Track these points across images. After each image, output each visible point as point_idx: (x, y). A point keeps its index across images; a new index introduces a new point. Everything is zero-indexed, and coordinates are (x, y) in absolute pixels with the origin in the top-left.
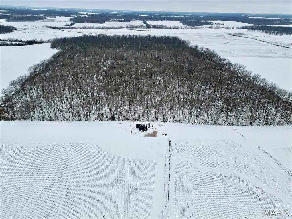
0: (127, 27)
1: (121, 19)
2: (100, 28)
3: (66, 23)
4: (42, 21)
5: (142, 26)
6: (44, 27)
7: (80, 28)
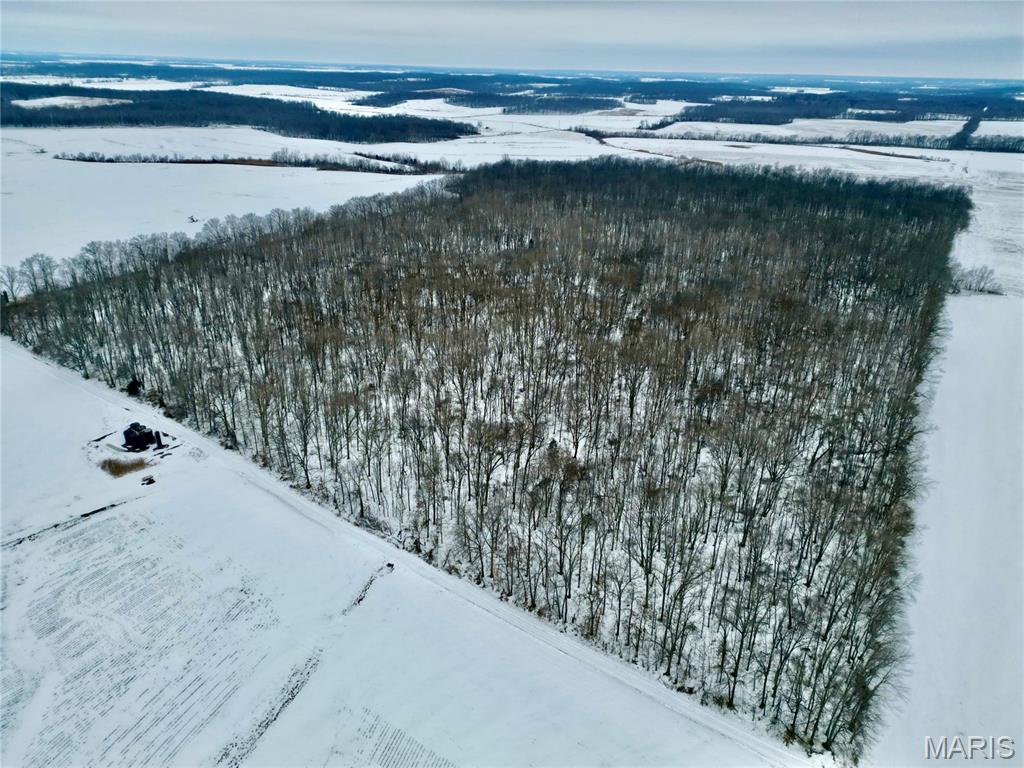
0: (854, 141)
1: (882, 112)
2: (740, 138)
3: (642, 122)
4: (599, 114)
5: (924, 137)
6: (570, 130)
7: (670, 138)
